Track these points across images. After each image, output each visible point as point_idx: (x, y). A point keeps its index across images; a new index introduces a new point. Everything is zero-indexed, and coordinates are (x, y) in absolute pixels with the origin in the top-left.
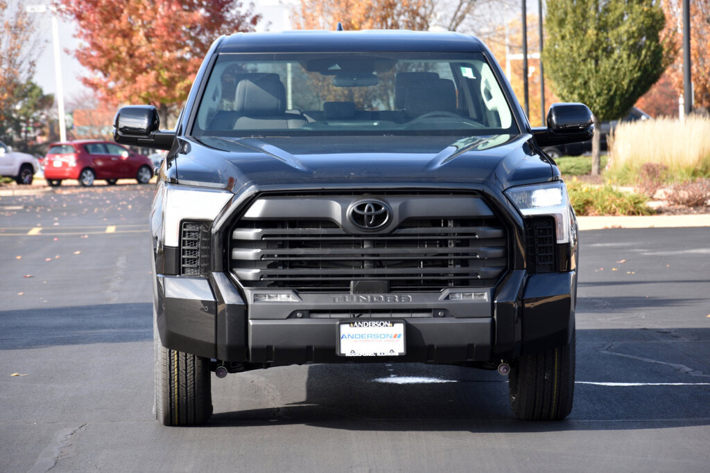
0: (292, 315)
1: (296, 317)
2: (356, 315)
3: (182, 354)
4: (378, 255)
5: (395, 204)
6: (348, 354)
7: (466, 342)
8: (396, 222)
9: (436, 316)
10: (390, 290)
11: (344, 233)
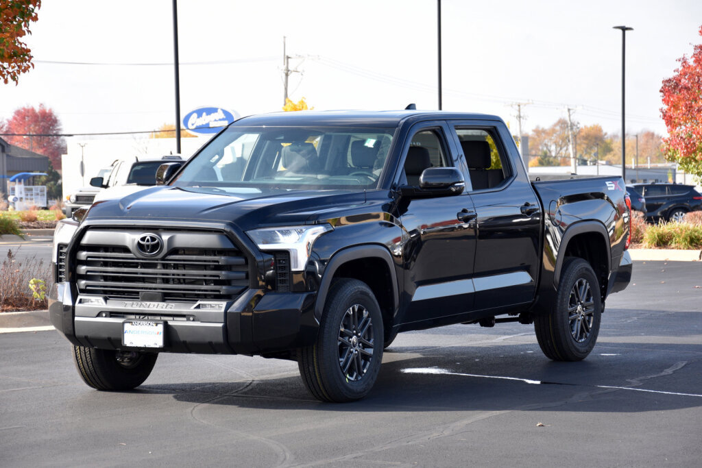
0: (99, 315)
1: (102, 316)
2: (142, 317)
3: (82, 348)
4: (167, 275)
5: (165, 237)
6: (128, 345)
7: (208, 340)
8: (165, 250)
9: (188, 320)
10: (164, 300)
11: (135, 257)
